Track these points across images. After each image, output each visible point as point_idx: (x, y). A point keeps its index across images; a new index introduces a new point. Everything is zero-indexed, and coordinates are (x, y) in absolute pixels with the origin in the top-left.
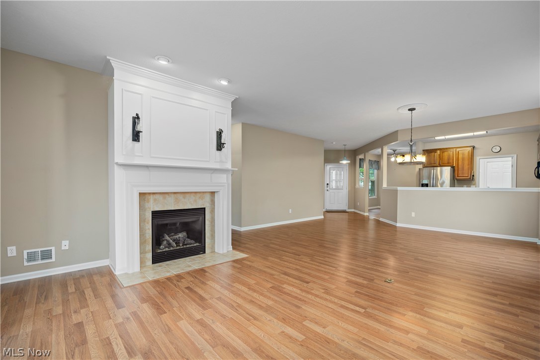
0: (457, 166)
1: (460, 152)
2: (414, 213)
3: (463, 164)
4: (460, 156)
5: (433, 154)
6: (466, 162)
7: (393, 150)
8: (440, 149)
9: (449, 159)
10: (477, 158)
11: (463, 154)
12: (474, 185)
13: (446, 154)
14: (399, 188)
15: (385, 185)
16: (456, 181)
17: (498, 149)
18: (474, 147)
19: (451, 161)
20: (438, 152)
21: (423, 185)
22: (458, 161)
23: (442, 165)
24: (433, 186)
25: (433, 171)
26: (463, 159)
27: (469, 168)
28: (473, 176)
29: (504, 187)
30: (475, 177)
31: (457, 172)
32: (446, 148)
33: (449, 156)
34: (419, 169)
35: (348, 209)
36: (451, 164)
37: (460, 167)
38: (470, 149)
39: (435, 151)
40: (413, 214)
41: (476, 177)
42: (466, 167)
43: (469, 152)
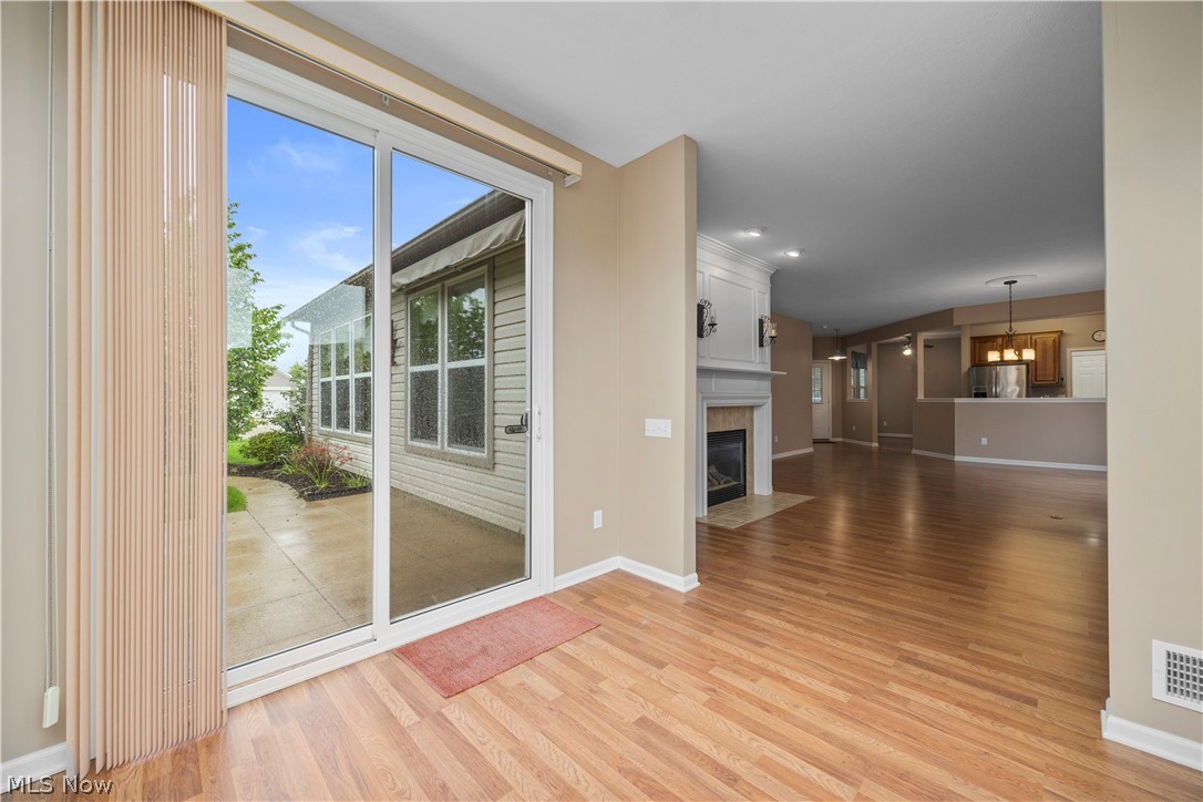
14: (957, 400)
15: (921, 396)
35: (833, 437)
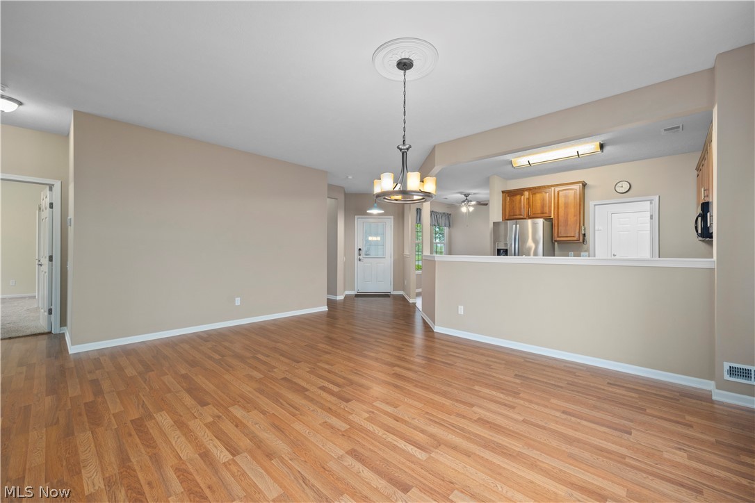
0: (556, 217)
1: (560, 193)
2: (462, 307)
3: (566, 214)
4: (562, 201)
5: (518, 197)
6: (572, 211)
7: (465, 195)
8: (529, 189)
9: (543, 206)
10: (590, 204)
11: (566, 197)
12: (586, 251)
13: (538, 196)
16: (556, 244)
17: (626, 187)
18: (584, 185)
19: (547, 210)
20: (526, 193)
21: (499, 252)
22: (558, 208)
23: (532, 216)
24: (515, 255)
25: (514, 226)
26: (566, 206)
27: (576, 220)
28: (584, 235)
29: (639, 257)
30: (587, 237)
31: (556, 228)
32: (539, 188)
33: (543, 200)
34: (495, 223)
36: (547, 215)
37: (561, 218)
38: (577, 187)
39: (520, 192)
40: (461, 310)
41: (590, 237)
42: (572, 219)
43: (575, 193)
